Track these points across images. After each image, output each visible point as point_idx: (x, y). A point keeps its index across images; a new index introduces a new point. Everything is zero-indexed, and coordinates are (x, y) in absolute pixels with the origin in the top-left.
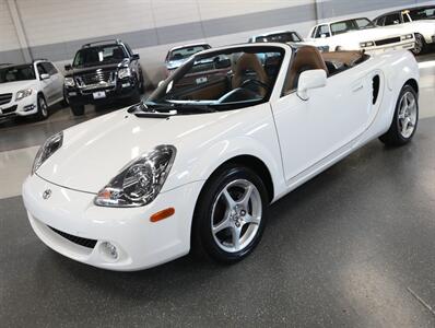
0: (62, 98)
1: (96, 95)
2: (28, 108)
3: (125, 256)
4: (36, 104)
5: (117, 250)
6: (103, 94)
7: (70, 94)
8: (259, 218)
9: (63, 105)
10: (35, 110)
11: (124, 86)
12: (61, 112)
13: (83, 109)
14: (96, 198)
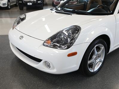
0: (15, 3)
1: (28, 4)
2: (4, 4)
3: (54, 68)
4: (7, 3)
5: (51, 65)
6: (31, 4)
7: (20, 2)
8: (103, 60)
9: (15, 6)
10: (6, 6)
11: (39, 2)
12: (14, 8)
13: (23, 8)
14: (44, 43)
